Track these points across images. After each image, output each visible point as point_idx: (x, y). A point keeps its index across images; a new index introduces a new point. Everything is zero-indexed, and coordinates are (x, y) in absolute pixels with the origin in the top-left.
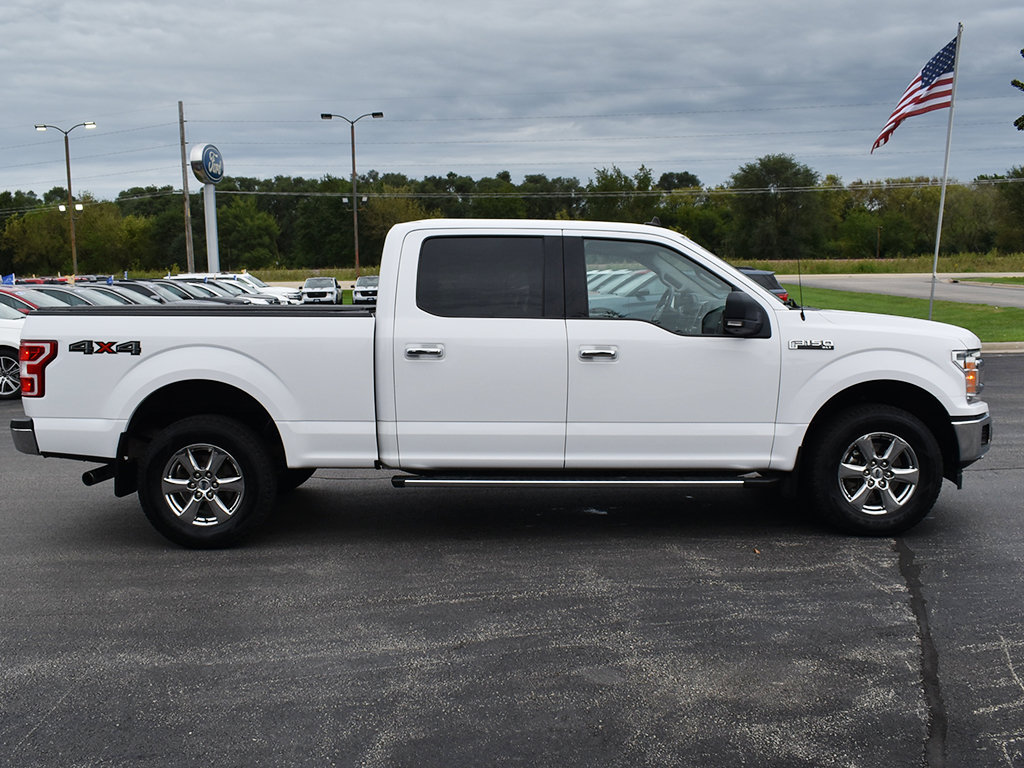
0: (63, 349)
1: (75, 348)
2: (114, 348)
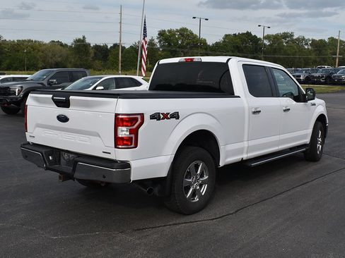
0: (147, 118)
1: (153, 117)
2: (169, 116)
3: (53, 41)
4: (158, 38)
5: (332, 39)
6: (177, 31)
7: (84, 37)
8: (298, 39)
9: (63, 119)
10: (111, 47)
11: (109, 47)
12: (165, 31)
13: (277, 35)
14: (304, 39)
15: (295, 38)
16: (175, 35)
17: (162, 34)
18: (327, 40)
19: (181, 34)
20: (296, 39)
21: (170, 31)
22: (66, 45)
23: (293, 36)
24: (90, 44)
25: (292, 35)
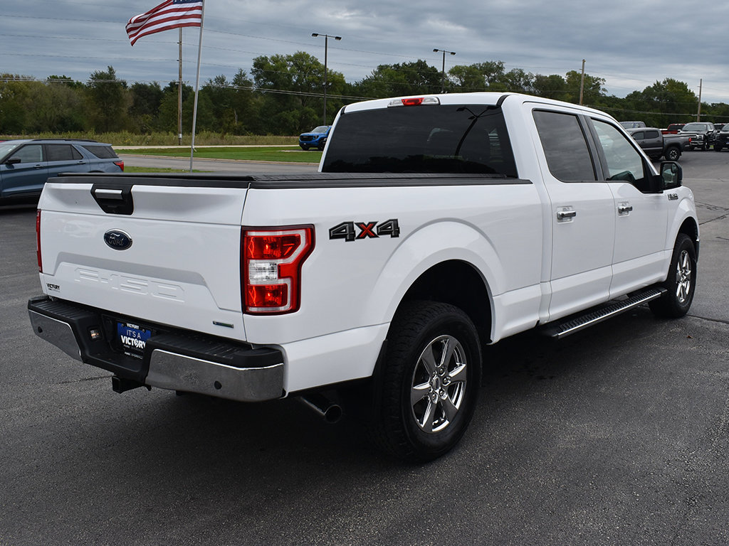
2: (375, 230)
3: (54, 77)
4: (253, 72)
5: (573, 75)
6: (289, 58)
7: (111, 69)
8: (511, 75)
9: (119, 241)
10: (166, 89)
11: (162, 89)
12: (266, 58)
13: (474, 67)
14: (521, 74)
15: (505, 72)
16: (285, 66)
17: (260, 64)
18: (565, 77)
19: (296, 64)
20: (508, 75)
21: (275, 59)
22: (79, 84)
23: (502, 68)
24: (125, 84)
25: (500, 68)
